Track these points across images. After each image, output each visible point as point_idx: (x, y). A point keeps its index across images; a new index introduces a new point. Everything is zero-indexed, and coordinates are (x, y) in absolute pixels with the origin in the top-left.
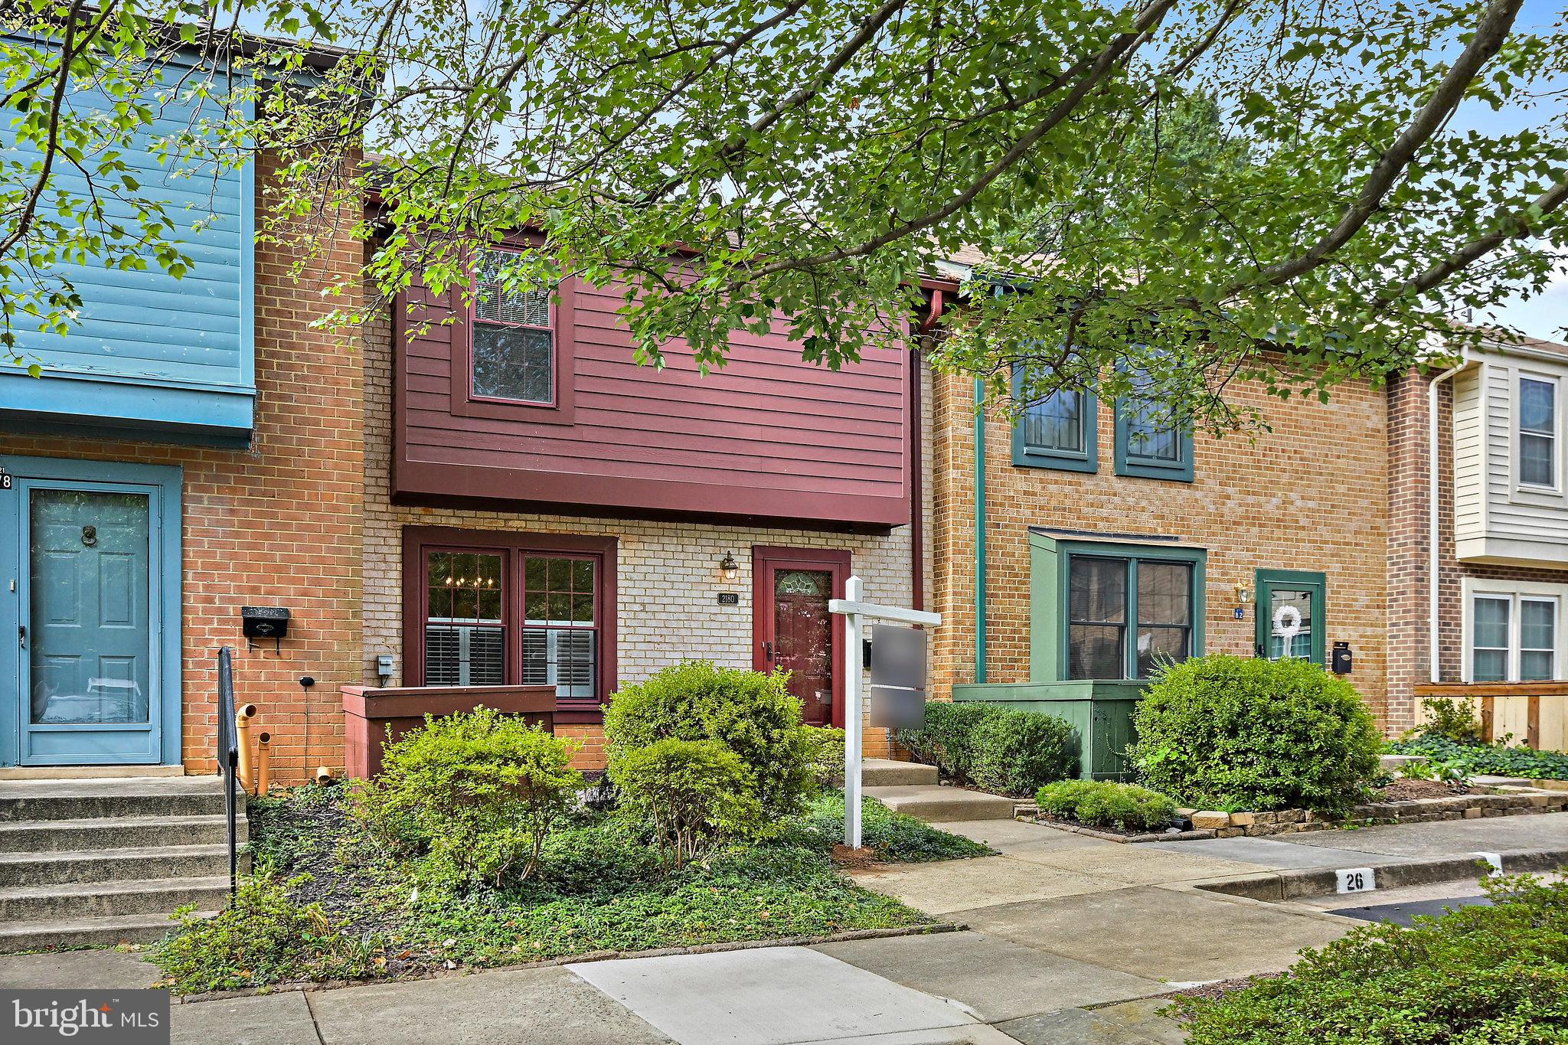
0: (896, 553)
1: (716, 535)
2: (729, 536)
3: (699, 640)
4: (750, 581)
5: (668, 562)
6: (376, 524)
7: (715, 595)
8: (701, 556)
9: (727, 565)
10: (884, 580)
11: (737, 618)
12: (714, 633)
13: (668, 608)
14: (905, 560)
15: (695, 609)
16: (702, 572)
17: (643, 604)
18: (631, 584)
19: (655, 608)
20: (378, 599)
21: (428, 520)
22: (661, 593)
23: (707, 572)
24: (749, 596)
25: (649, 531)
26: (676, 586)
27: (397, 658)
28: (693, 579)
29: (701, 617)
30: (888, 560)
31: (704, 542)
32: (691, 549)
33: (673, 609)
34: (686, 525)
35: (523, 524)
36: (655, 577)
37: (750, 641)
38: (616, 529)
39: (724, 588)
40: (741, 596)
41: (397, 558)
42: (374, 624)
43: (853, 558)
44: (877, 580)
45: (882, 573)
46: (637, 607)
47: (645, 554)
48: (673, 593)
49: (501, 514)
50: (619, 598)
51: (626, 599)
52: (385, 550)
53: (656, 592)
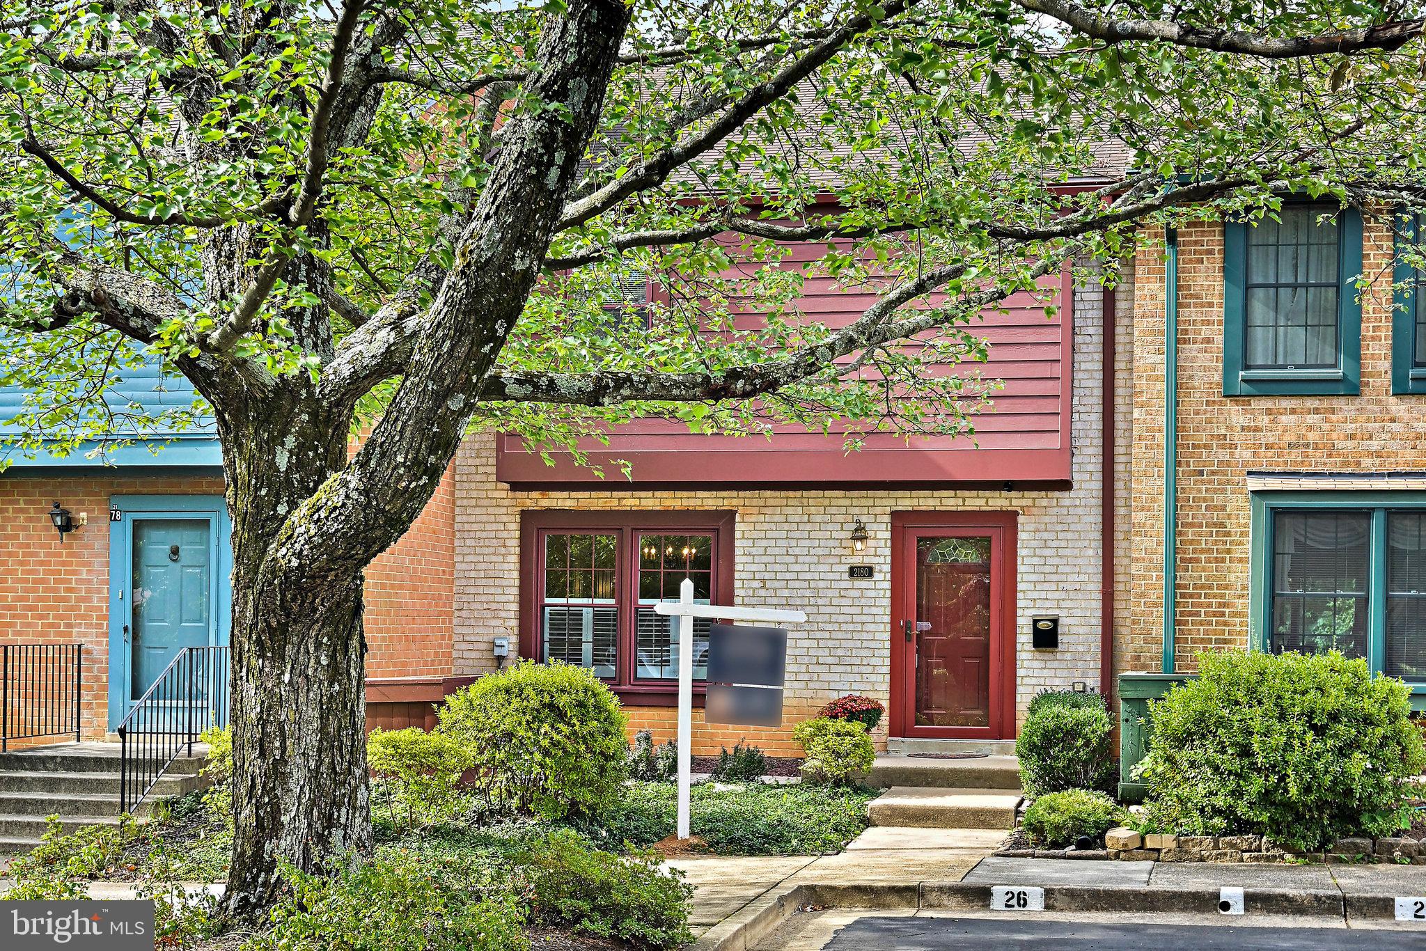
0: (1080, 511)
1: (848, 502)
2: (863, 502)
3: (827, 618)
4: (888, 551)
5: (791, 535)
6: (498, 510)
7: (846, 568)
8: (830, 527)
9: (860, 534)
10: (1063, 544)
11: (873, 594)
12: (844, 610)
13: (791, 584)
14: (1094, 518)
15: (822, 584)
16: (831, 543)
17: (763, 581)
18: (750, 559)
19: (777, 584)
20: (498, 582)
21: (545, 503)
22: (784, 568)
23: (837, 543)
24: (887, 568)
25: (771, 502)
26: (801, 559)
27: (514, 639)
28: (820, 551)
29: (830, 593)
30: (1070, 519)
31: (834, 510)
32: (818, 518)
33: (797, 584)
34: (813, 493)
35: (637, 502)
36: (777, 551)
37: (887, 619)
38: (735, 502)
39: (856, 561)
40: (877, 568)
41: (516, 542)
42: (494, 606)
43: (1021, 519)
44: (1055, 544)
45: (1061, 535)
46: (756, 584)
47: (766, 526)
48: (797, 567)
49: (615, 494)
50: (737, 575)
51: (744, 576)
52: (505, 535)
53: (777, 568)
